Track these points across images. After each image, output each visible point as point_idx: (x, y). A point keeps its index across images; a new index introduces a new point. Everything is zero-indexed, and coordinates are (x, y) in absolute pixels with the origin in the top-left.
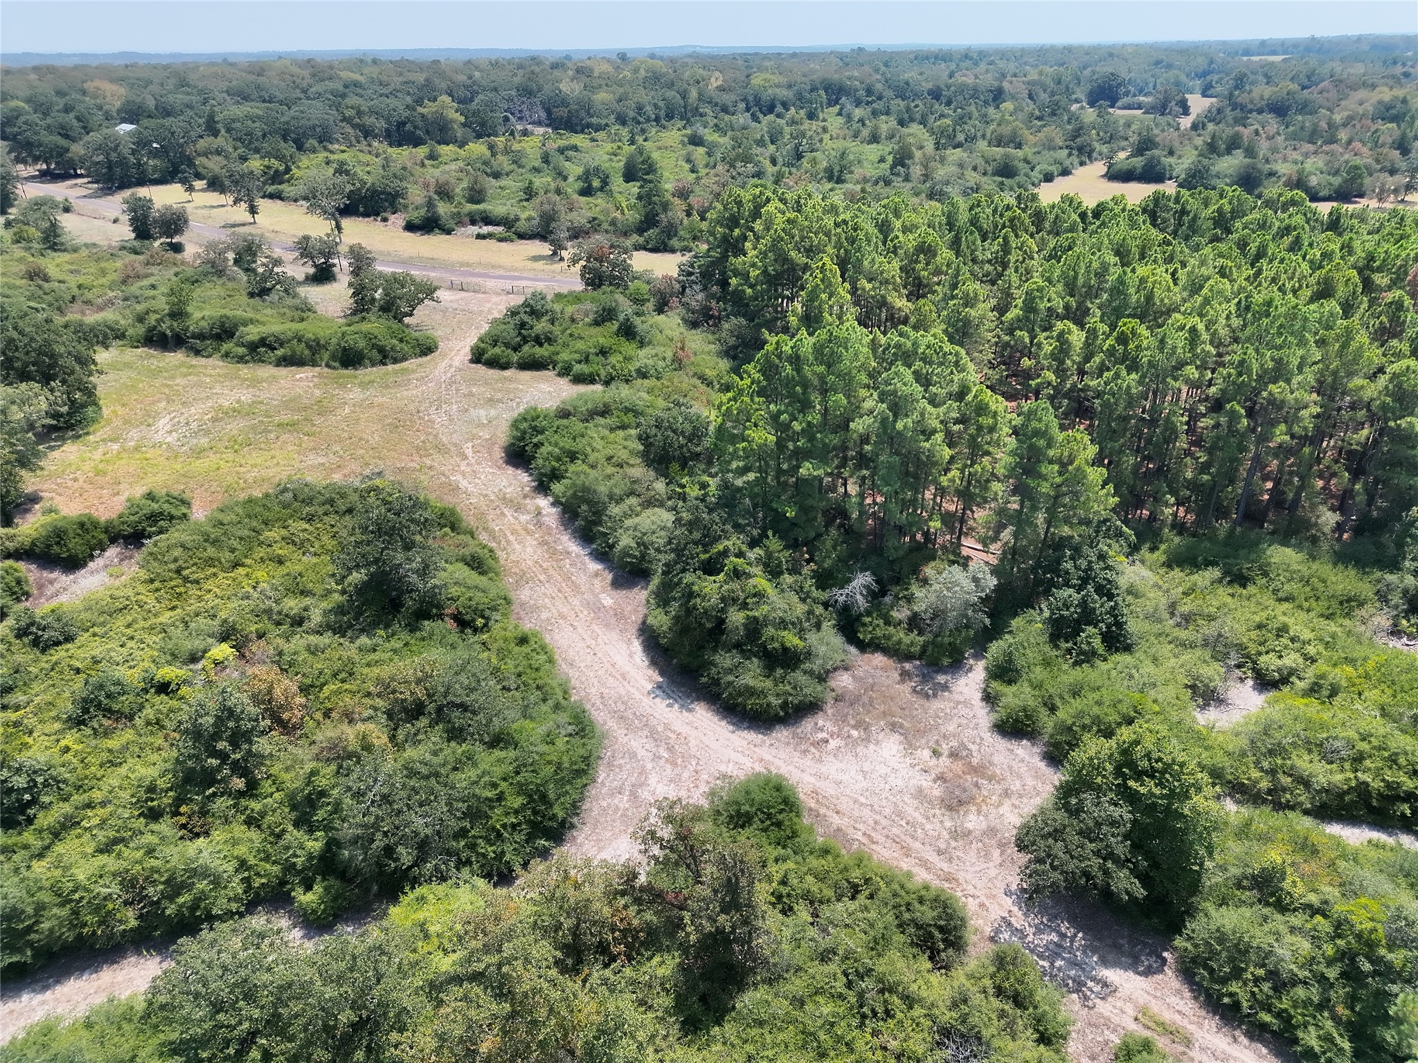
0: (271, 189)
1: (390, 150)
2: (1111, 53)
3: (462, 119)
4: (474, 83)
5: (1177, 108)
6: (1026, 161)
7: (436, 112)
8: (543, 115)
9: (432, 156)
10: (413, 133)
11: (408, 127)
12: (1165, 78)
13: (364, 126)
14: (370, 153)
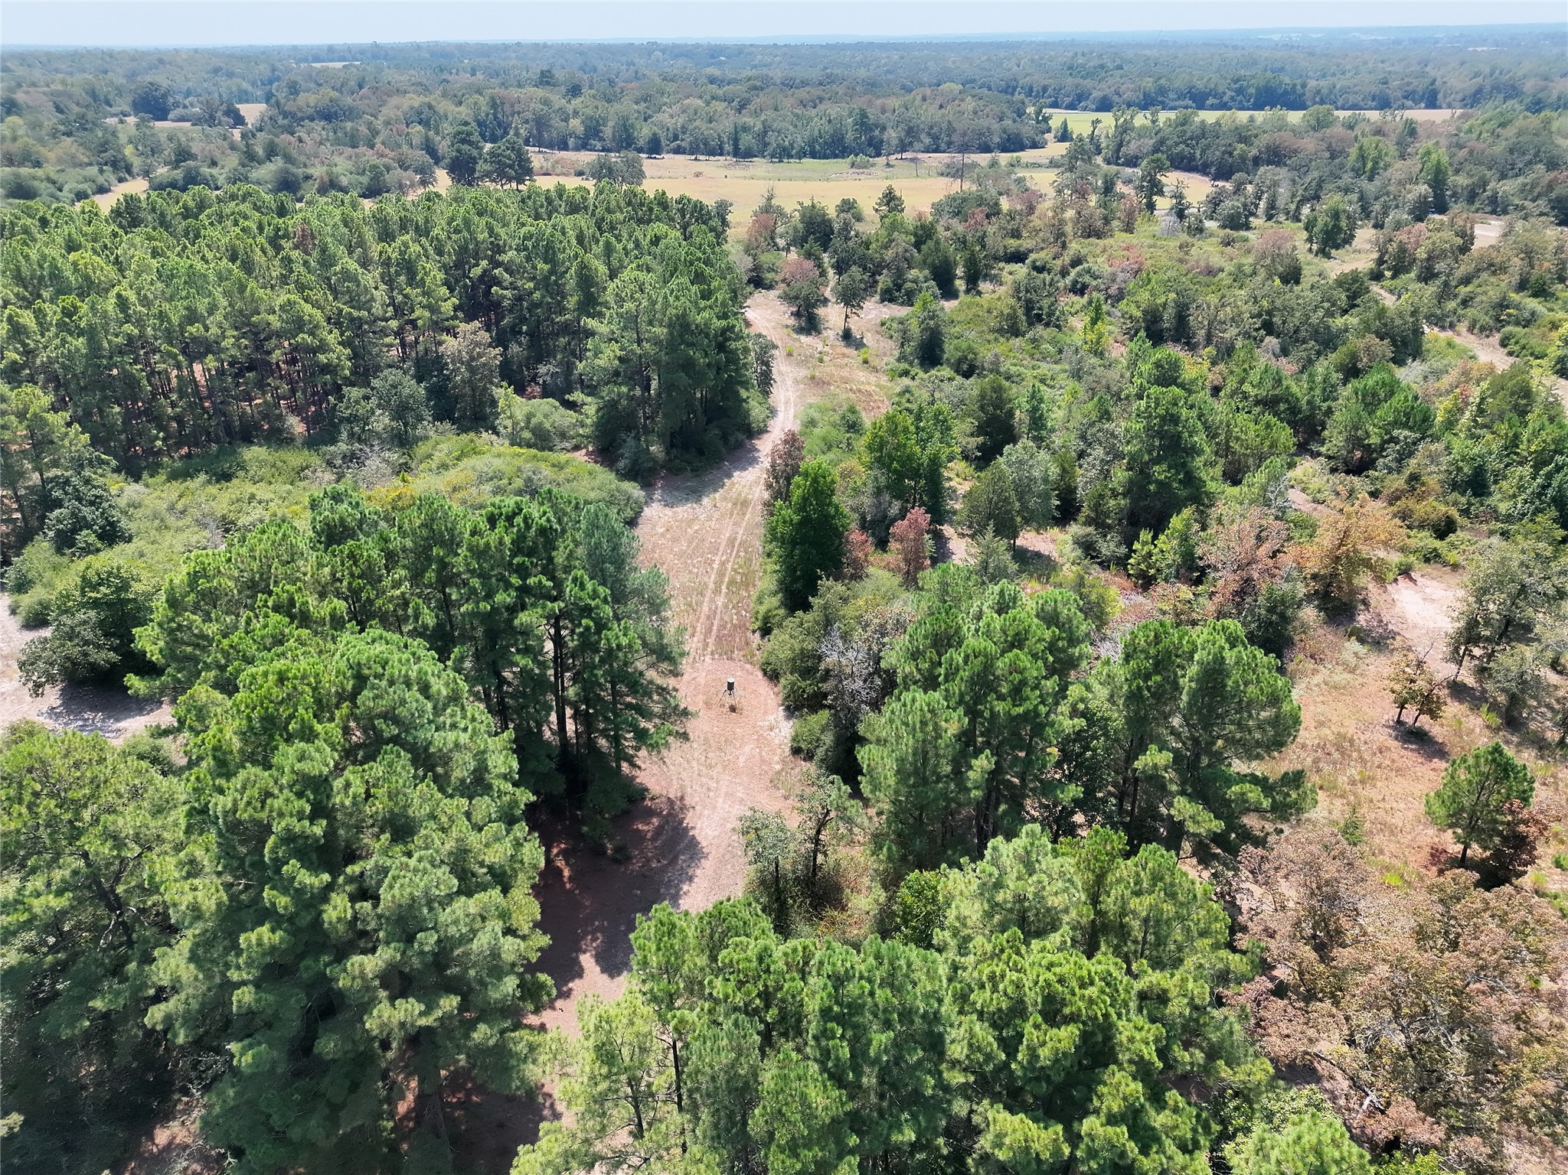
2: (161, 60)
5: (225, 119)
6: (49, 180)
12: (226, 86)
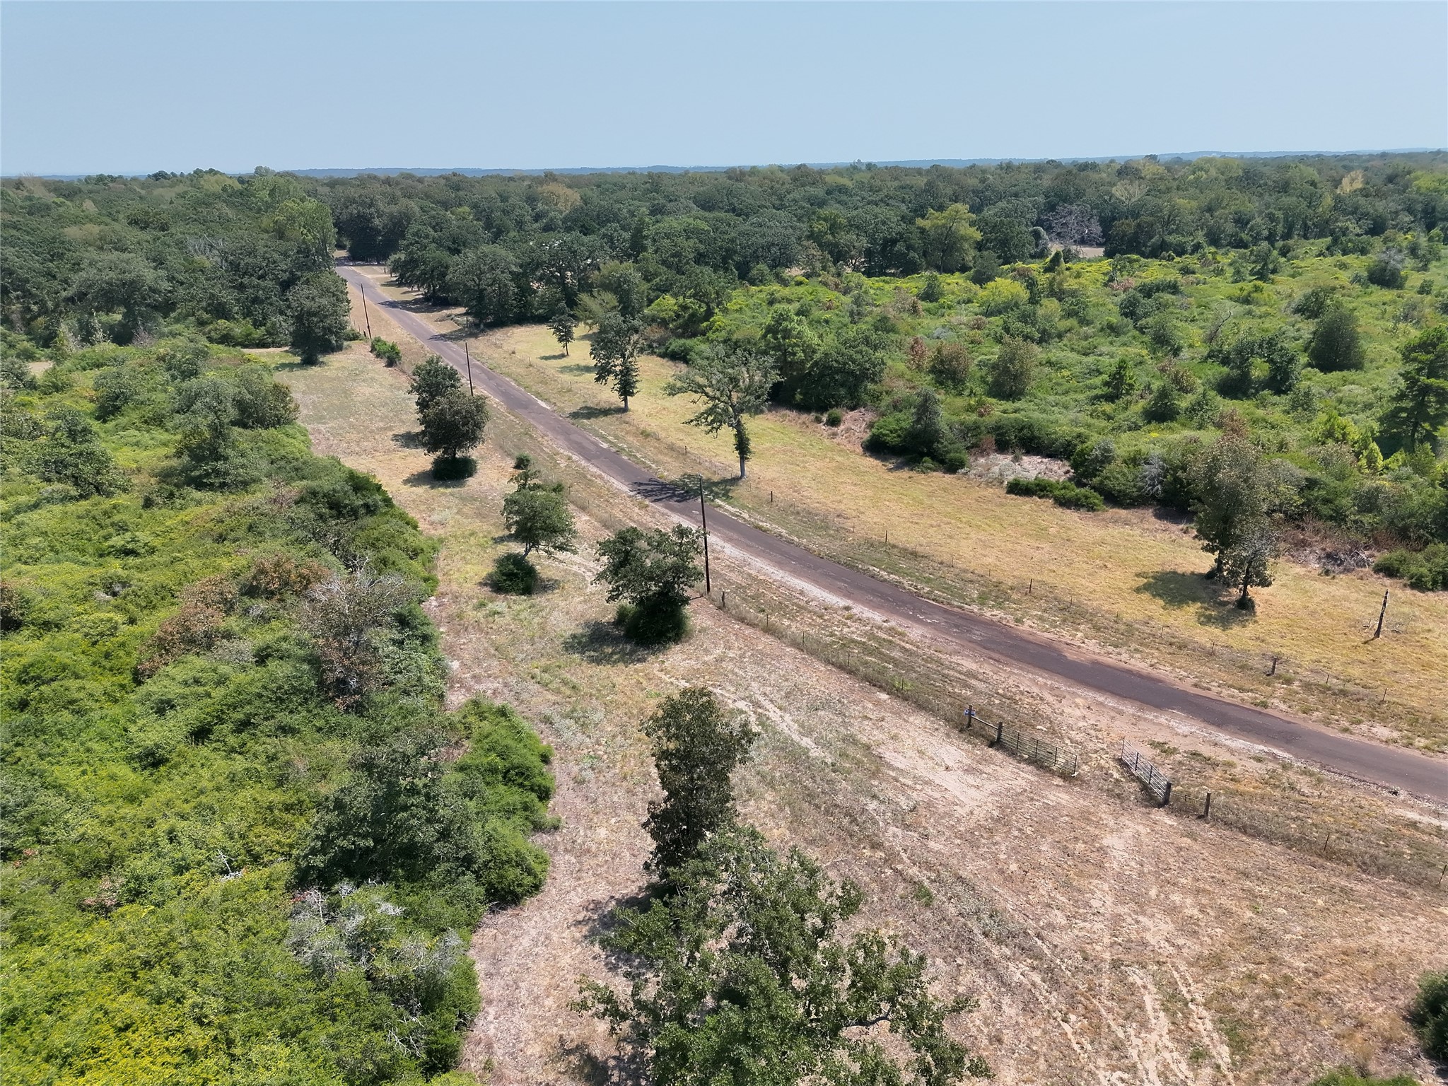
0: (676, 344)
1: (867, 282)
3: (978, 236)
4: (988, 187)
7: (944, 226)
8: (1097, 229)
9: (930, 295)
10: (906, 255)
11: (900, 247)
13: (836, 245)
14: (837, 286)
